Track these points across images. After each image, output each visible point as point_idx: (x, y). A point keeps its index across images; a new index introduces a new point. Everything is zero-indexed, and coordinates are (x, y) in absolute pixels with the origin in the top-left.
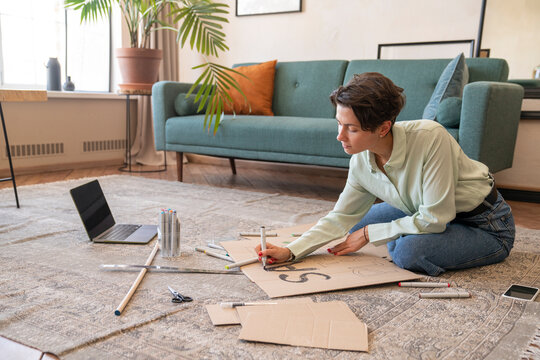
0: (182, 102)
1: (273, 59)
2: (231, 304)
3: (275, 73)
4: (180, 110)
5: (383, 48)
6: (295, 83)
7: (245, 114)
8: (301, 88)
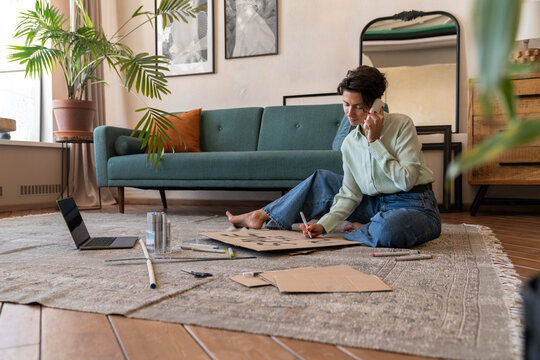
0: (122, 143)
1: (198, 108)
2: (252, 273)
3: (200, 119)
4: (120, 149)
5: (287, 100)
6: (219, 127)
7: (181, 152)
8: (225, 130)
